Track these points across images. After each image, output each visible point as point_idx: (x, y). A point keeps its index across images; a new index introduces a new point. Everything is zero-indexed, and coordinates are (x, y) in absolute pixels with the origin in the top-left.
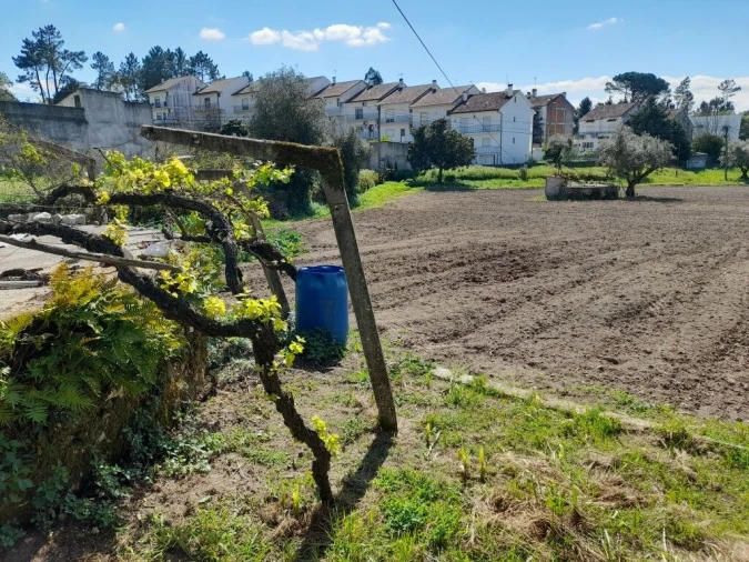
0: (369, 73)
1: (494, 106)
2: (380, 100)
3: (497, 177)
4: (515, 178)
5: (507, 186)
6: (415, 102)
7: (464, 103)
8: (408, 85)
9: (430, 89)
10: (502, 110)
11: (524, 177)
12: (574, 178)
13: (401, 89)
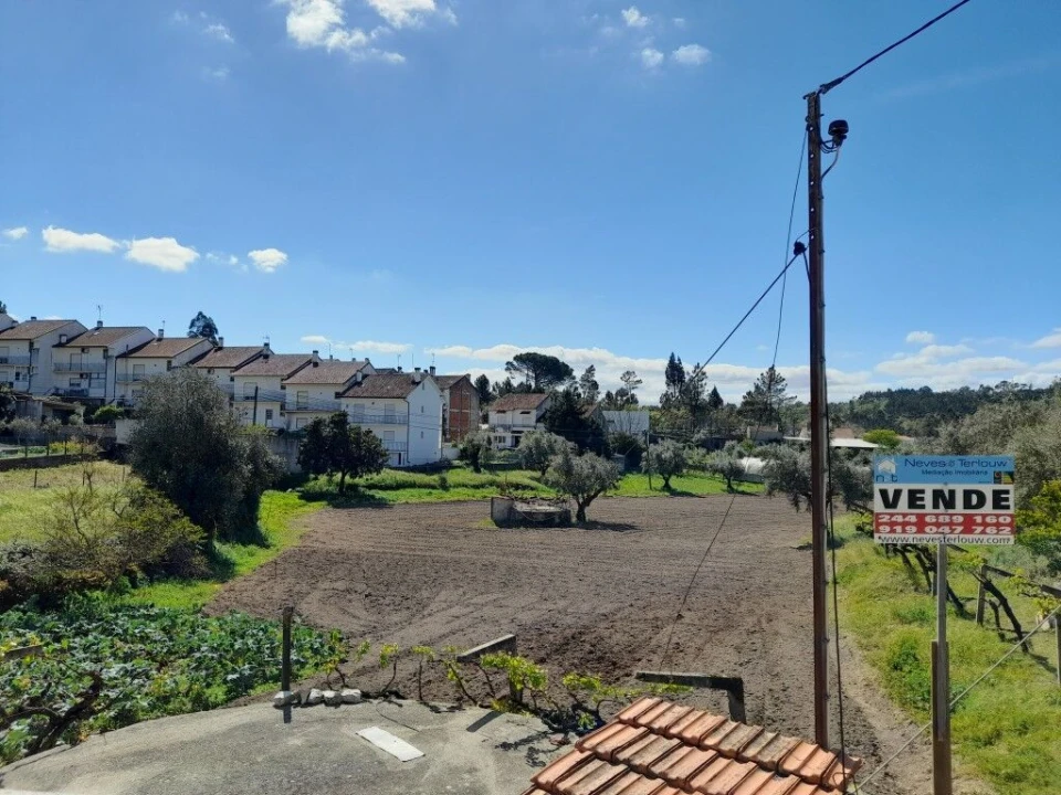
0: (198, 319)
1: (398, 392)
2: (237, 368)
3: (413, 485)
4: (433, 487)
5: (427, 499)
6: (289, 376)
7: (359, 384)
8: (276, 352)
9: (309, 362)
10: (410, 398)
11: (444, 486)
12: (524, 500)
13: (266, 357)
